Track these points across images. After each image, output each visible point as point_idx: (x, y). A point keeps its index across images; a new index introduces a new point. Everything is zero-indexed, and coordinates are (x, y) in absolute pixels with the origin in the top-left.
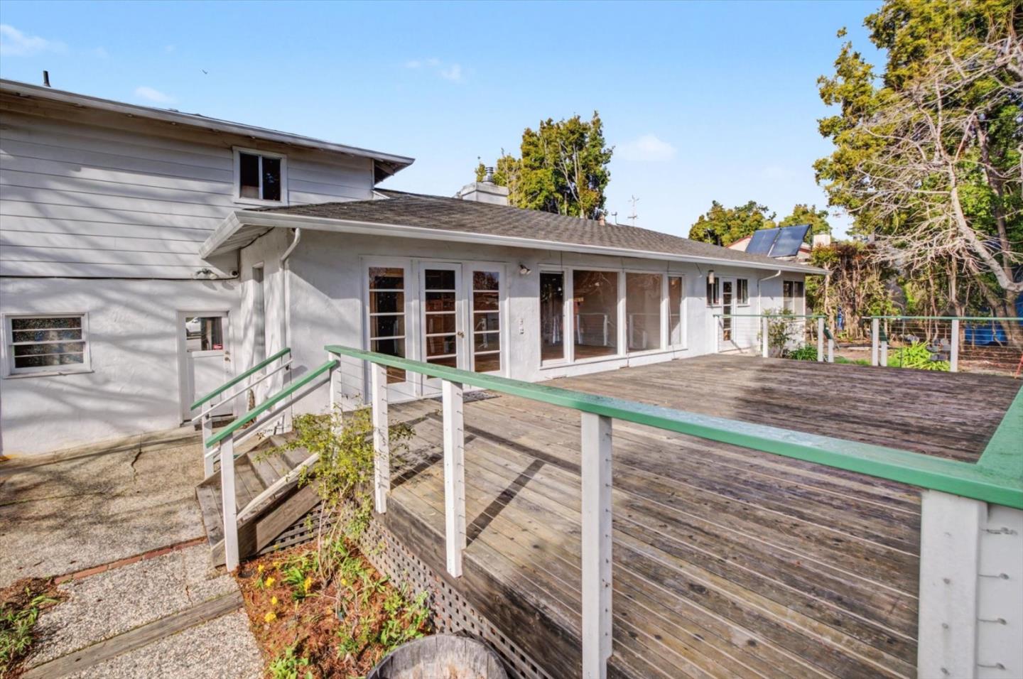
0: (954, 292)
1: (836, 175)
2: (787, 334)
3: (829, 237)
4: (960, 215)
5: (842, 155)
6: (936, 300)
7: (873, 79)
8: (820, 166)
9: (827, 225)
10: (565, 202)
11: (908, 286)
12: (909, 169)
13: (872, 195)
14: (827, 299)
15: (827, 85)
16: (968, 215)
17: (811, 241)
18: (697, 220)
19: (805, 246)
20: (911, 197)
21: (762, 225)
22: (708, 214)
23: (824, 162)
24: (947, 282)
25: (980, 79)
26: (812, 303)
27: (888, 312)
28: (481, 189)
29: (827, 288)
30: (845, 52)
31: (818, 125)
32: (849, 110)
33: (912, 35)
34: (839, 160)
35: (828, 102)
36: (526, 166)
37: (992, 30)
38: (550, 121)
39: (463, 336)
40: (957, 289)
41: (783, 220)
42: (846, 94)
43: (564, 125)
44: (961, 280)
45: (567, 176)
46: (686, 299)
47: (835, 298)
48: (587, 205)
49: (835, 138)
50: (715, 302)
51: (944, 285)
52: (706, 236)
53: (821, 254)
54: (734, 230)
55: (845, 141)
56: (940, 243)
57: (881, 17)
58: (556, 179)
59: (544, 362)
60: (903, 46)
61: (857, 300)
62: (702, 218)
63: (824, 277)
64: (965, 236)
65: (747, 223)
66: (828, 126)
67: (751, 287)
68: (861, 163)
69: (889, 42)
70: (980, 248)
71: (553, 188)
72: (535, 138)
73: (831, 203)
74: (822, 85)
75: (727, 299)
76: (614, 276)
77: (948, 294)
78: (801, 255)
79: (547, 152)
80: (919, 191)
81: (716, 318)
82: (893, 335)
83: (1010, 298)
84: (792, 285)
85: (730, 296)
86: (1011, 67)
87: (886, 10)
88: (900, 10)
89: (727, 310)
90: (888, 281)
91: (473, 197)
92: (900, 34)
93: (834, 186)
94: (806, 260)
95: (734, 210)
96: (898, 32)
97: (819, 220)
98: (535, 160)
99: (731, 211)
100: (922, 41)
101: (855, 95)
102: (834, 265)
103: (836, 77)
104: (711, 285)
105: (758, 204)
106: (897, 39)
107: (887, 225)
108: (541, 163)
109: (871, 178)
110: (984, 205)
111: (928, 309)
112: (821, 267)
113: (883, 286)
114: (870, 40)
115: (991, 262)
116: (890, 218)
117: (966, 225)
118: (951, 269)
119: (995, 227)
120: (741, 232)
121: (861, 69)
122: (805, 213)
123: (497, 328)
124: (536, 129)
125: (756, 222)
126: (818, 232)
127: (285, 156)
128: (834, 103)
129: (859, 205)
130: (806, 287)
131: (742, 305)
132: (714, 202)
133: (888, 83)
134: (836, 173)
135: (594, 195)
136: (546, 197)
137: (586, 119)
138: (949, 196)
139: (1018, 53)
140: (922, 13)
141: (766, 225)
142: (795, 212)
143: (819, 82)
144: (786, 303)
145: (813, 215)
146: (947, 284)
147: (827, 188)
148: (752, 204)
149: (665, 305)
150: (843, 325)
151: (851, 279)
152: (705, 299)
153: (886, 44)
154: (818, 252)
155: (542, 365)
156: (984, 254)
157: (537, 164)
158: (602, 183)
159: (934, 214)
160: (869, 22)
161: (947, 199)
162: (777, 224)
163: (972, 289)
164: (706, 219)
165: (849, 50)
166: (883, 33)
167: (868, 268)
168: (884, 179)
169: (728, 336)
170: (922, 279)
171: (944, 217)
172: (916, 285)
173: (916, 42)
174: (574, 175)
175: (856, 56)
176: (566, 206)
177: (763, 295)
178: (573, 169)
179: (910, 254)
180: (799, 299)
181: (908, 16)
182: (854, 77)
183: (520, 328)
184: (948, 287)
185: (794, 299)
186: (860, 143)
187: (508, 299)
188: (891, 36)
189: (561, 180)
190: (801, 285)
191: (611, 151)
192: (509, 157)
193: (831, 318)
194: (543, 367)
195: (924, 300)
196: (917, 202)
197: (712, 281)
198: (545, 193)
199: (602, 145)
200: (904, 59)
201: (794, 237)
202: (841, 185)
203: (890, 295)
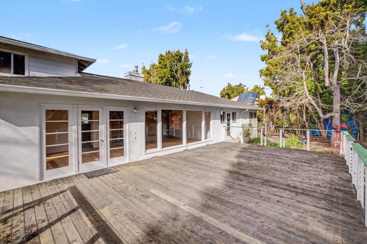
0: (305, 117)
1: (266, 75)
2: (250, 133)
3: (265, 96)
4: (307, 91)
5: (268, 68)
6: (299, 120)
7: (278, 42)
8: (261, 72)
9: (264, 92)
10: (174, 81)
11: (290, 115)
12: (290, 74)
13: (278, 83)
14: (264, 119)
15: (263, 44)
16: (309, 91)
17: (259, 97)
18: (222, 89)
19: (257, 99)
20: (291, 84)
21: (244, 91)
22: (226, 87)
23: (262, 70)
24: (303, 114)
25: (311, 44)
26: (259, 120)
27: (284, 124)
28: (132, 75)
29: (264, 115)
30: (269, 32)
31: (260, 57)
32: (270, 52)
33: (289, 28)
34: (267, 70)
35: (263, 49)
36: (160, 67)
37: (314, 27)
38: (169, 51)
39: (103, 142)
40: (306, 116)
41: (250, 90)
42: (269, 47)
43: (174, 53)
44: (307, 113)
45: (174, 71)
46: (212, 120)
47: (267, 118)
48: (182, 83)
49: (266, 62)
50: (224, 121)
51: (301, 115)
52: (225, 94)
53: (262, 103)
54: (235, 93)
55: (269, 63)
56: (301, 100)
57: (280, 21)
58: (171, 72)
59: (147, 151)
60: (287, 31)
61: (274, 119)
62: (224, 88)
63: (263, 111)
64: (308, 98)
65: (239, 91)
66: (263, 58)
67: (237, 115)
68: (274, 71)
69: (282, 30)
70: (313, 103)
71: (169, 76)
72: (163, 57)
73: (265, 85)
74: (261, 43)
75: (229, 120)
77: (303, 118)
78: (256, 103)
79: (168, 63)
80: (293, 82)
81: (224, 127)
82: (286, 132)
83: (322, 120)
84: (252, 114)
85: (230, 119)
86: (320, 40)
87: (281, 19)
88: (285, 19)
89: (228, 124)
90: (284, 113)
91: (128, 78)
92: (286, 27)
93: (266, 79)
94: (257, 104)
95: (235, 86)
96: (285, 27)
97: (262, 90)
98: (163, 65)
99: (234, 86)
100: (293, 30)
101: (272, 48)
102: (266, 107)
103: (266, 41)
104: (222, 115)
105: (243, 84)
106: (285, 29)
107: (283, 93)
108: (165, 67)
109: (278, 76)
110: (313, 88)
111: (297, 123)
112: (262, 107)
113: (282, 115)
114: (276, 29)
115: (317, 108)
116: (284, 91)
117: (308, 94)
118: (304, 109)
119: (317, 95)
120: (237, 94)
121: (274, 39)
122: (257, 88)
123: (122, 136)
124: (164, 54)
125: (242, 91)
126: (261, 94)
127: (28, 54)
128: (265, 50)
129: (274, 86)
130: (257, 114)
131: (234, 122)
132: (228, 83)
133: (283, 44)
134: (266, 74)
135: (184, 79)
136: (167, 79)
137: (183, 51)
138: (303, 84)
139: (322, 36)
140: (292, 21)
141: (245, 92)
142: (254, 87)
143: (260, 42)
144: (250, 121)
145: (260, 88)
146: (302, 114)
147: (264, 80)
148: (241, 84)
149: (203, 123)
150: (270, 128)
151: (272, 112)
152: (220, 120)
153: (281, 31)
154: (261, 102)
155: (146, 152)
156: (315, 105)
158: (188, 74)
159: (299, 90)
160: (276, 23)
161: (302, 85)
162: (249, 91)
163: (310, 116)
164: (226, 89)
165: (270, 32)
166: (280, 27)
167: (278, 108)
168: (282, 77)
169: (229, 134)
170: (295, 112)
171: (302, 91)
172: (293, 115)
173: (291, 30)
174: (177, 71)
175: (272, 34)
176: (174, 83)
177: (242, 118)
178: (177, 69)
179: (291, 104)
180: (255, 119)
181: (288, 22)
182: (272, 41)
183: (135, 136)
184: (303, 116)
185: (253, 119)
186: (274, 64)
187: (128, 123)
188: (283, 28)
189: (172, 73)
190: (255, 114)
191: (192, 64)
192: (154, 64)
193: (266, 125)
194: (146, 153)
195: (295, 120)
196: (293, 86)
197: (222, 113)
198: (166, 78)
199: (188, 61)
200: (287, 36)
201: (253, 96)
202: (268, 78)
203: (284, 117)
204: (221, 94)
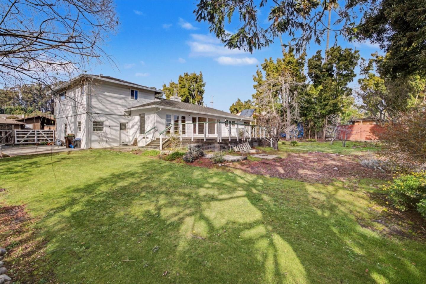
5: (257, 94)
8: (254, 95)
10: (192, 98)
18: (232, 105)
22: (235, 103)
28: (175, 98)
30: (258, 70)
31: (254, 86)
32: (259, 84)
36: (180, 87)
38: (187, 74)
42: (258, 80)
43: (192, 75)
45: (192, 91)
48: (198, 100)
49: (256, 89)
50: (227, 125)
52: (234, 110)
55: (258, 91)
59: (193, 134)
62: (233, 104)
67: (236, 123)
71: (188, 94)
72: (183, 79)
74: (254, 77)
76: (206, 119)
79: (186, 83)
81: (227, 129)
84: (247, 123)
85: (231, 124)
87: (265, 64)
89: (230, 128)
96: (266, 69)
98: (183, 85)
99: (243, 102)
101: (260, 81)
112: (254, 119)
114: (262, 69)
124: (183, 76)
127: (139, 91)
130: (250, 124)
131: (233, 127)
132: (238, 99)
135: (200, 97)
137: (198, 74)
138: (272, 105)
144: (245, 127)
149: (216, 125)
152: (225, 125)
157: (183, 87)
158: (202, 93)
160: (262, 65)
164: (235, 105)
174: (194, 91)
175: (260, 72)
176: (192, 100)
177: (238, 125)
178: (194, 89)
182: (260, 76)
185: (247, 127)
187: (187, 121)
189: (190, 92)
191: (205, 83)
192: (174, 83)
197: (226, 121)
198: (186, 96)
199: (202, 82)
201: (251, 112)
204: (230, 110)
